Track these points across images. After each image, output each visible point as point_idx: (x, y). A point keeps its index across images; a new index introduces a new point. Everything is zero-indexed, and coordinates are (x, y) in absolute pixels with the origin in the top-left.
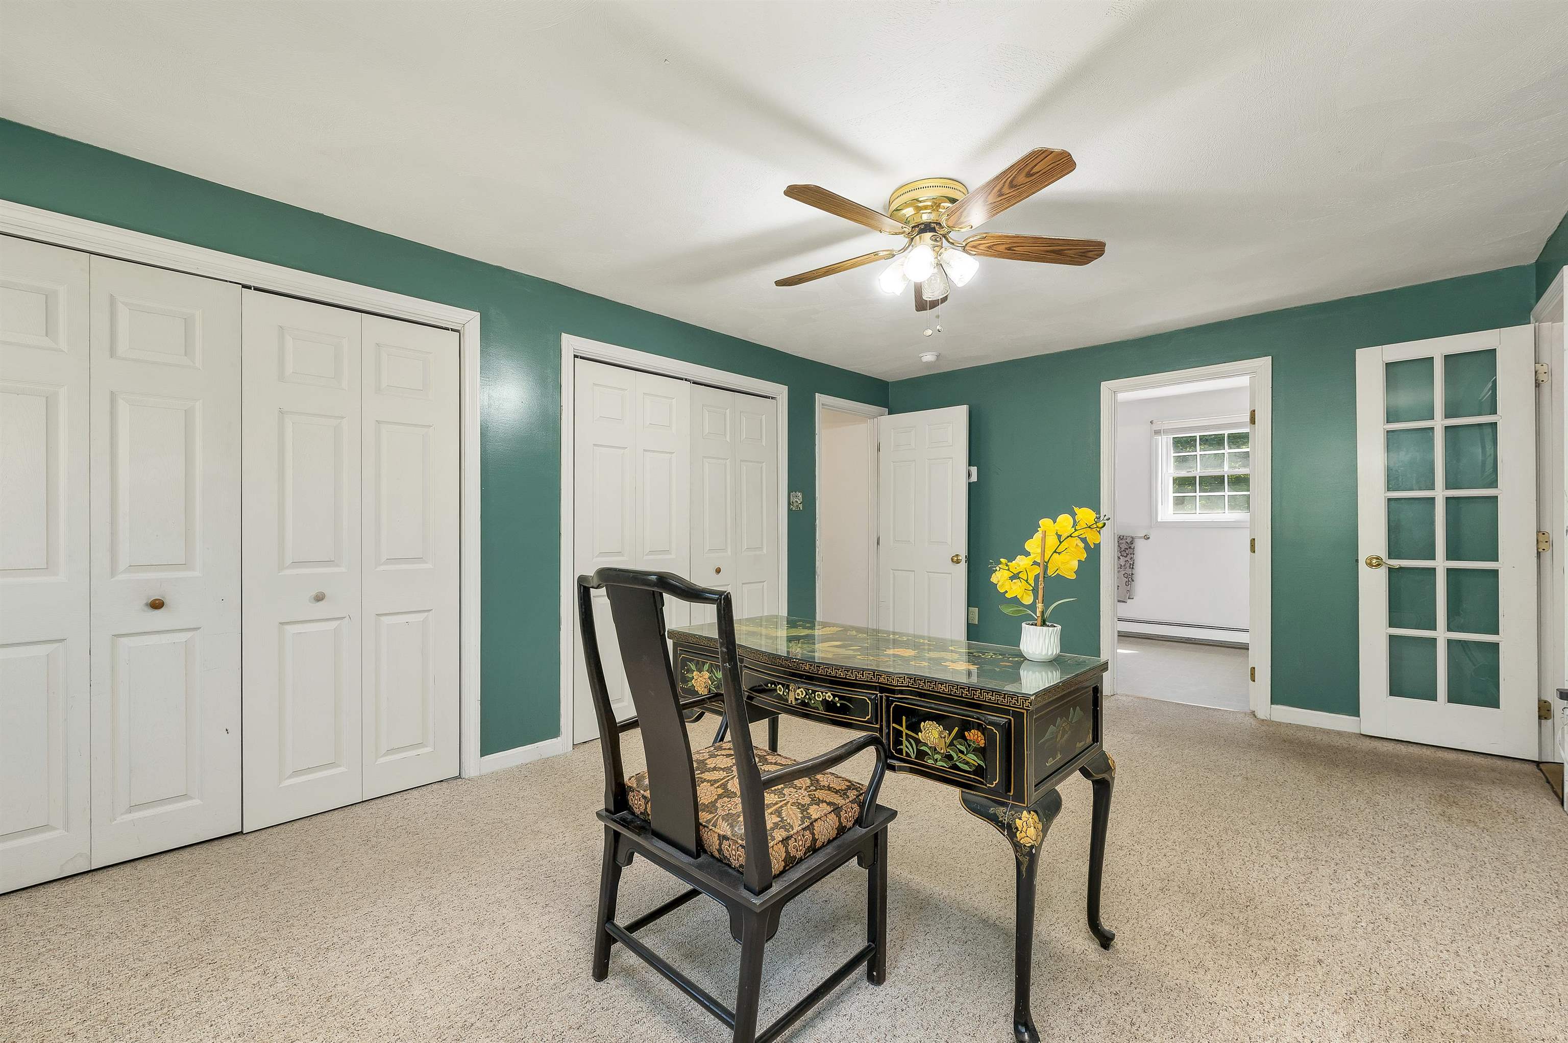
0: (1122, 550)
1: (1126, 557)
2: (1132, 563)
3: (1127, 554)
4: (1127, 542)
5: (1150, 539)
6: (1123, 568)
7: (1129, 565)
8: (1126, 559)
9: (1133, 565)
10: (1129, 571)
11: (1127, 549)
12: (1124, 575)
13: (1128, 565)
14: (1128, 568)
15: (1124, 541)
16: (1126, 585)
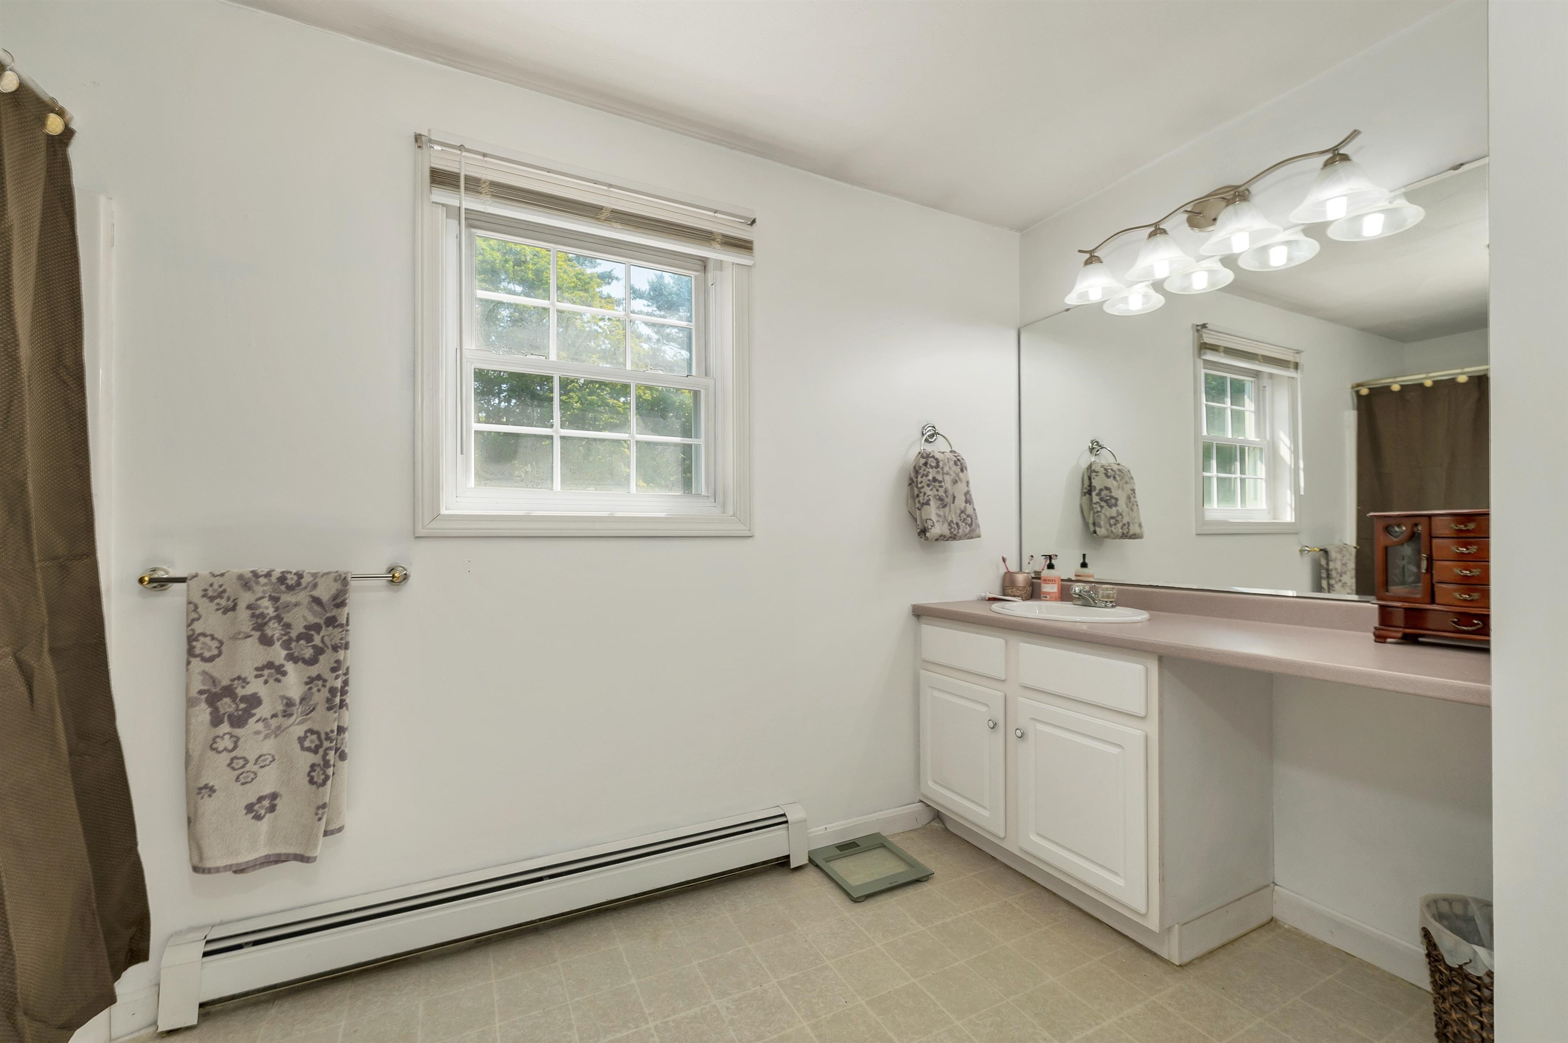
0: (294, 635)
1: (313, 661)
2: (338, 684)
3: (319, 651)
4: (317, 601)
5: (411, 580)
6: (297, 710)
7: (325, 693)
8: (314, 671)
9: (344, 692)
10: (324, 721)
11: (317, 628)
12: (301, 740)
13: (319, 697)
14: (321, 708)
15: (302, 597)
16: (312, 781)
